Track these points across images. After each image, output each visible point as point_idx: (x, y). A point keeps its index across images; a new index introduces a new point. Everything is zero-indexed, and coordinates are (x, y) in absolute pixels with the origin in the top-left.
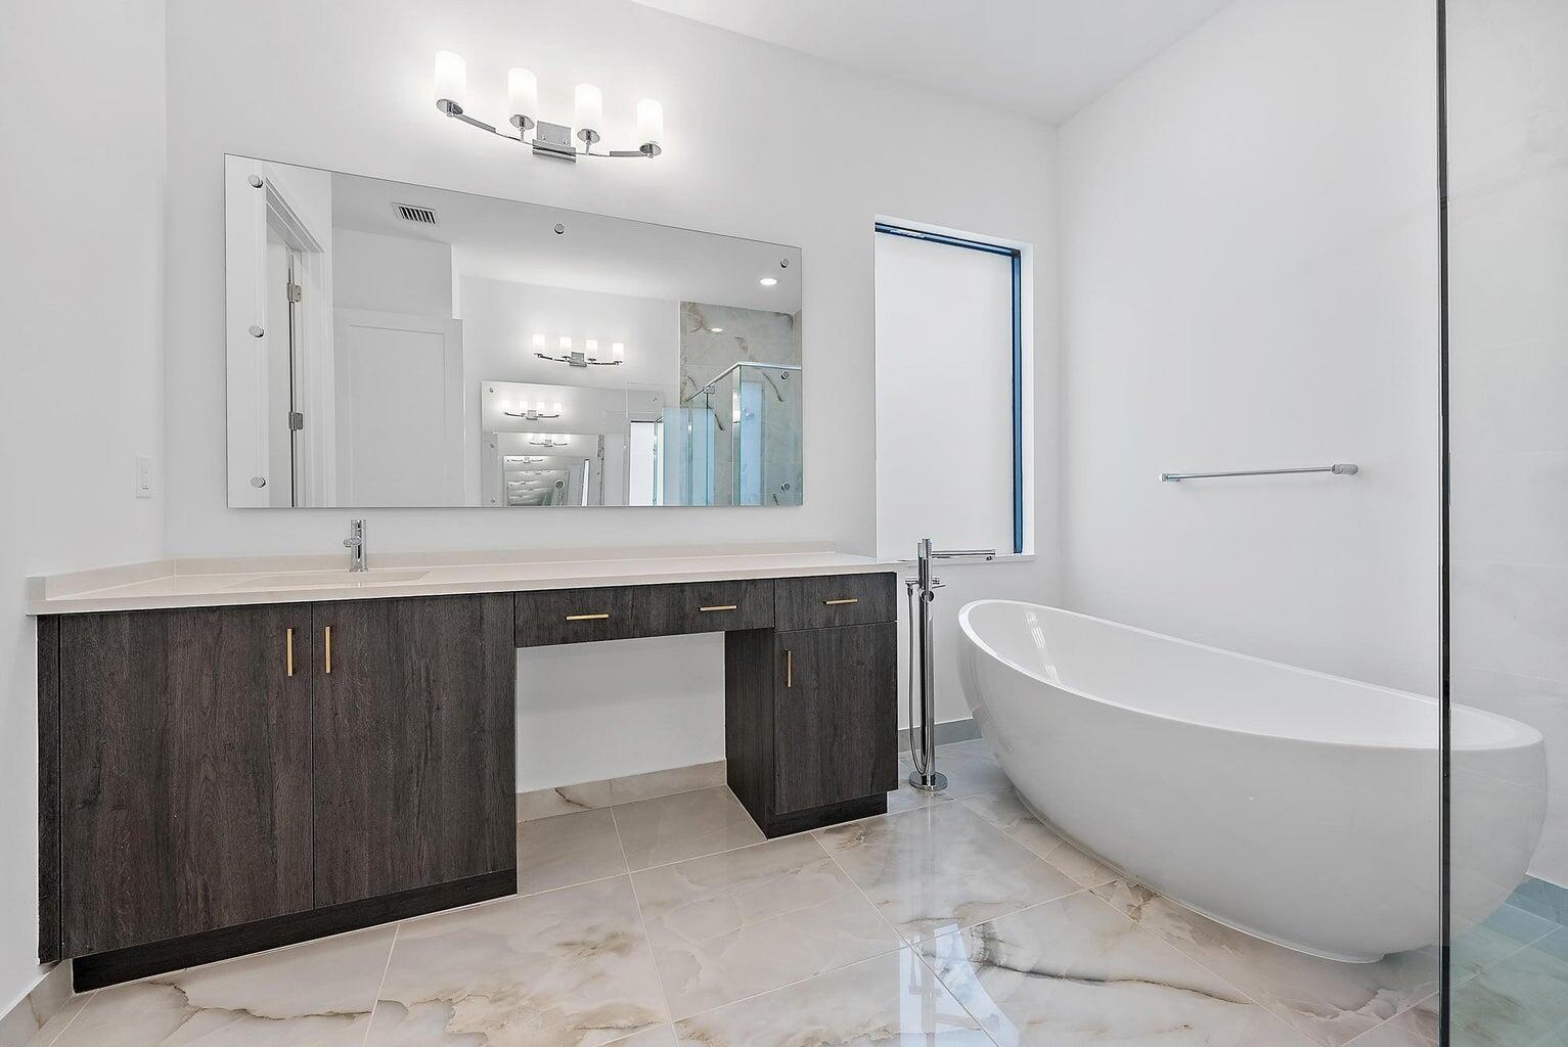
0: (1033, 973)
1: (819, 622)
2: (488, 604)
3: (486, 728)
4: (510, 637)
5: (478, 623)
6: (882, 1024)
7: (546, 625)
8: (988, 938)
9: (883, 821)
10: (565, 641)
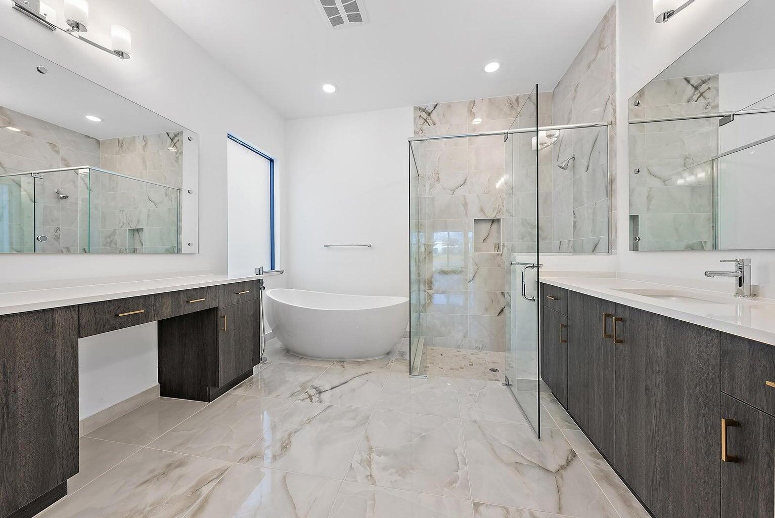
0: (331, 389)
1: (234, 302)
2: (58, 314)
3: (57, 393)
4: (75, 333)
5: (50, 329)
6: (306, 419)
7: (101, 321)
8: (315, 388)
9: (253, 378)
10: (114, 329)
